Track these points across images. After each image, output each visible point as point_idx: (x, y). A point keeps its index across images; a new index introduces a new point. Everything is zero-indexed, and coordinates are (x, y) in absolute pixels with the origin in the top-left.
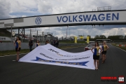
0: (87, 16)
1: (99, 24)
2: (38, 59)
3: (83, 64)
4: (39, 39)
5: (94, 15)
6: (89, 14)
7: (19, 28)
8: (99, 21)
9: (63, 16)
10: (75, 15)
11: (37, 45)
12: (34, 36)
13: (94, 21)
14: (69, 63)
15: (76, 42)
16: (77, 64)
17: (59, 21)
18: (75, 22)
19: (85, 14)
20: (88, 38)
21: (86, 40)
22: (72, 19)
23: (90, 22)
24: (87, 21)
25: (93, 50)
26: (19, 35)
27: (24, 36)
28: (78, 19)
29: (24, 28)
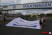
0: (37, 5)
1: (42, 8)
2: (14, 25)
3: (35, 26)
4: (15, 15)
5: (40, 4)
6: (37, 4)
7: (5, 10)
8: (42, 7)
9: (26, 5)
10: (31, 4)
11: (14, 18)
12: (12, 14)
13: (40, 7)
14: (29, 26)
15: (32, 17)
16: (32, 26)
17: (24, 7)
18: (31, 8)
19: (36, 4)
20: (37, 15)
21: (36, 15)
22: (30, 6)
23: (38, 7)
24: (36, 7)
25: (40, 20)
26: (5, 13)
27: (8, 14)
28: (32, 6)
29: (8, 10)
